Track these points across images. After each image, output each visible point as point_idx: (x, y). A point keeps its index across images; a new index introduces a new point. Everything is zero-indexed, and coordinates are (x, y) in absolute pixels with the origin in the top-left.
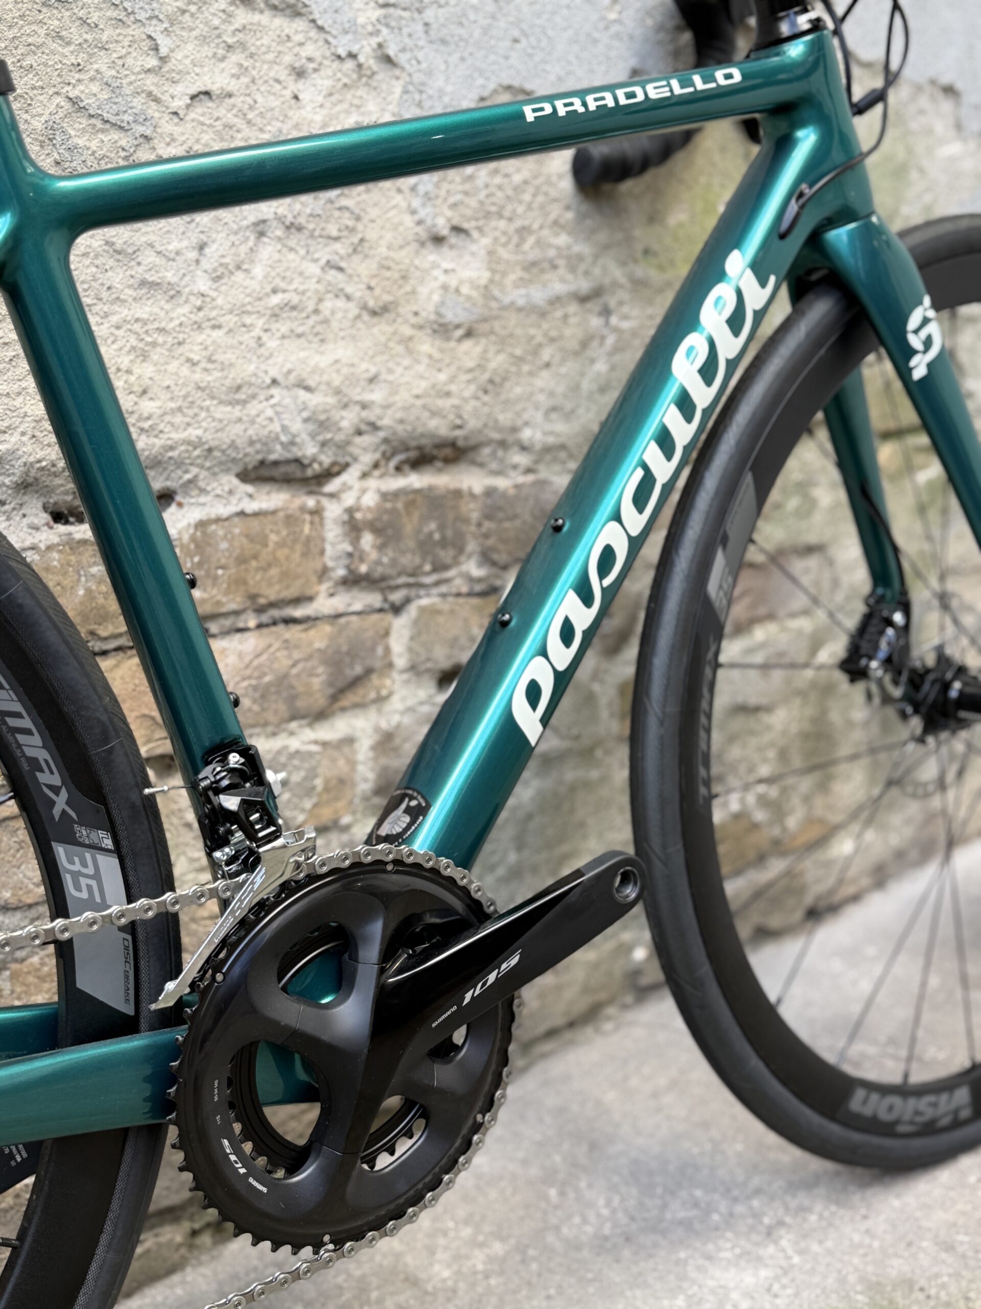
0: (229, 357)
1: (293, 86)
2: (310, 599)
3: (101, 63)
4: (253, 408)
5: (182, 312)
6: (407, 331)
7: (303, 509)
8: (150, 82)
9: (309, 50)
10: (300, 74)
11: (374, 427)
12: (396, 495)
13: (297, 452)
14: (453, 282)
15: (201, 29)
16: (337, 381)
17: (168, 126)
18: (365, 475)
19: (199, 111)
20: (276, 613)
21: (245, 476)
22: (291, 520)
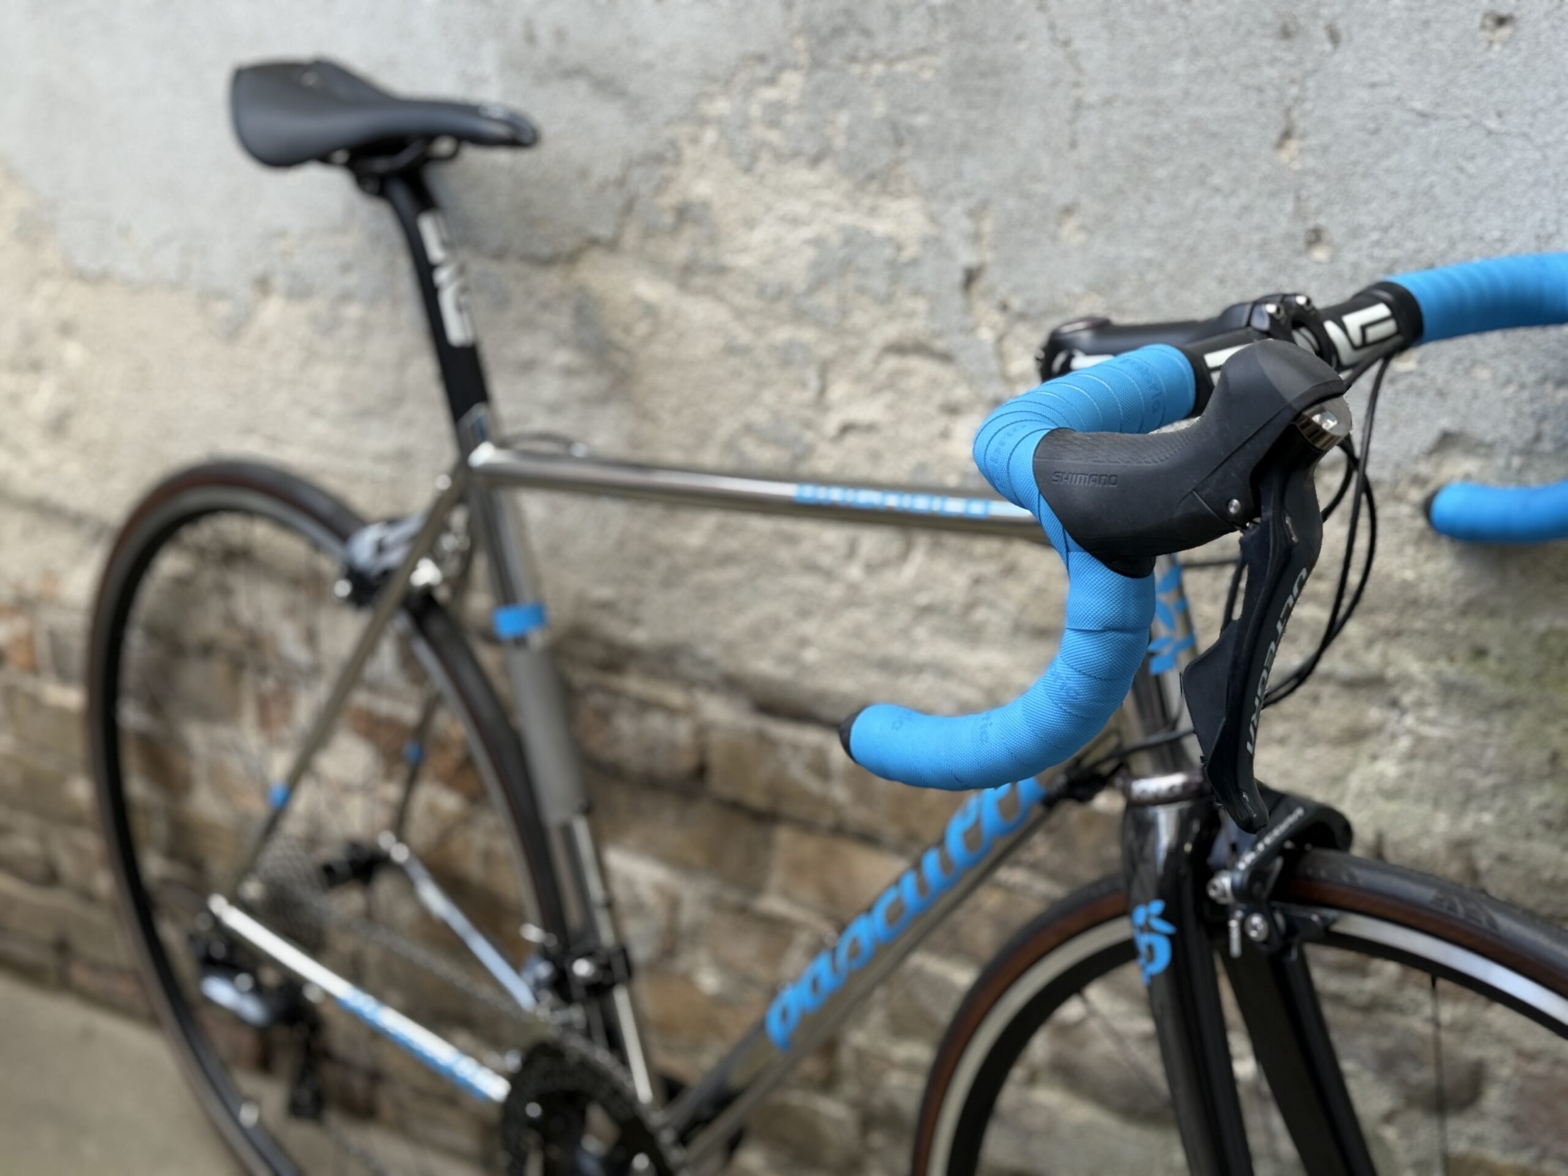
15: (854, 370)
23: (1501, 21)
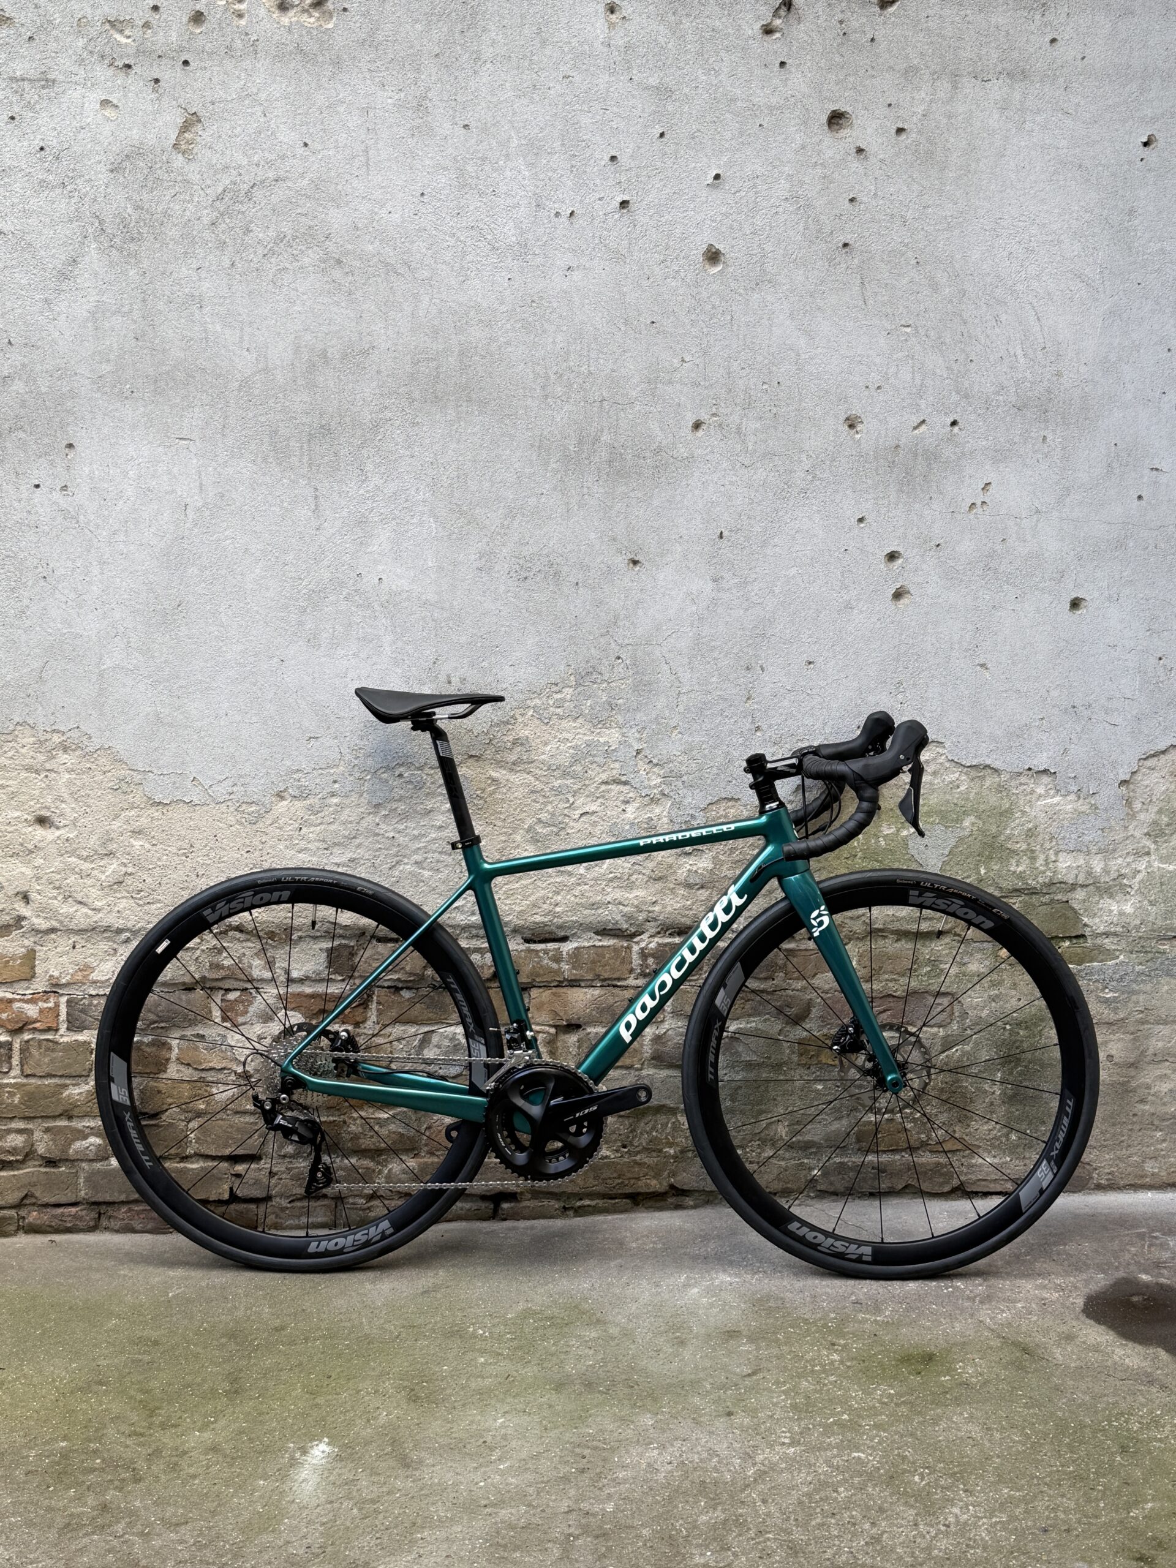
0: (591, 894)
1: (623, 807)
2: (625, 979)
3: (549, 807)
4: (600, 911)
5: (573, 880)
6: (672, 886)
7: (622, 946)
8: (566, 811)
9: (631, 795)
10: (628, 802)
11: (655, 920)
12: (666, 945)
13: (619, 926)
14: (695, 868)
15: (587, 793)
16: (636, 903)
17: (572, 824)
18: (651, 936)
19: (583, 819)
20: (610, 982)
21: (597, 933)
22: (616, 950)
23: (810, 663)
